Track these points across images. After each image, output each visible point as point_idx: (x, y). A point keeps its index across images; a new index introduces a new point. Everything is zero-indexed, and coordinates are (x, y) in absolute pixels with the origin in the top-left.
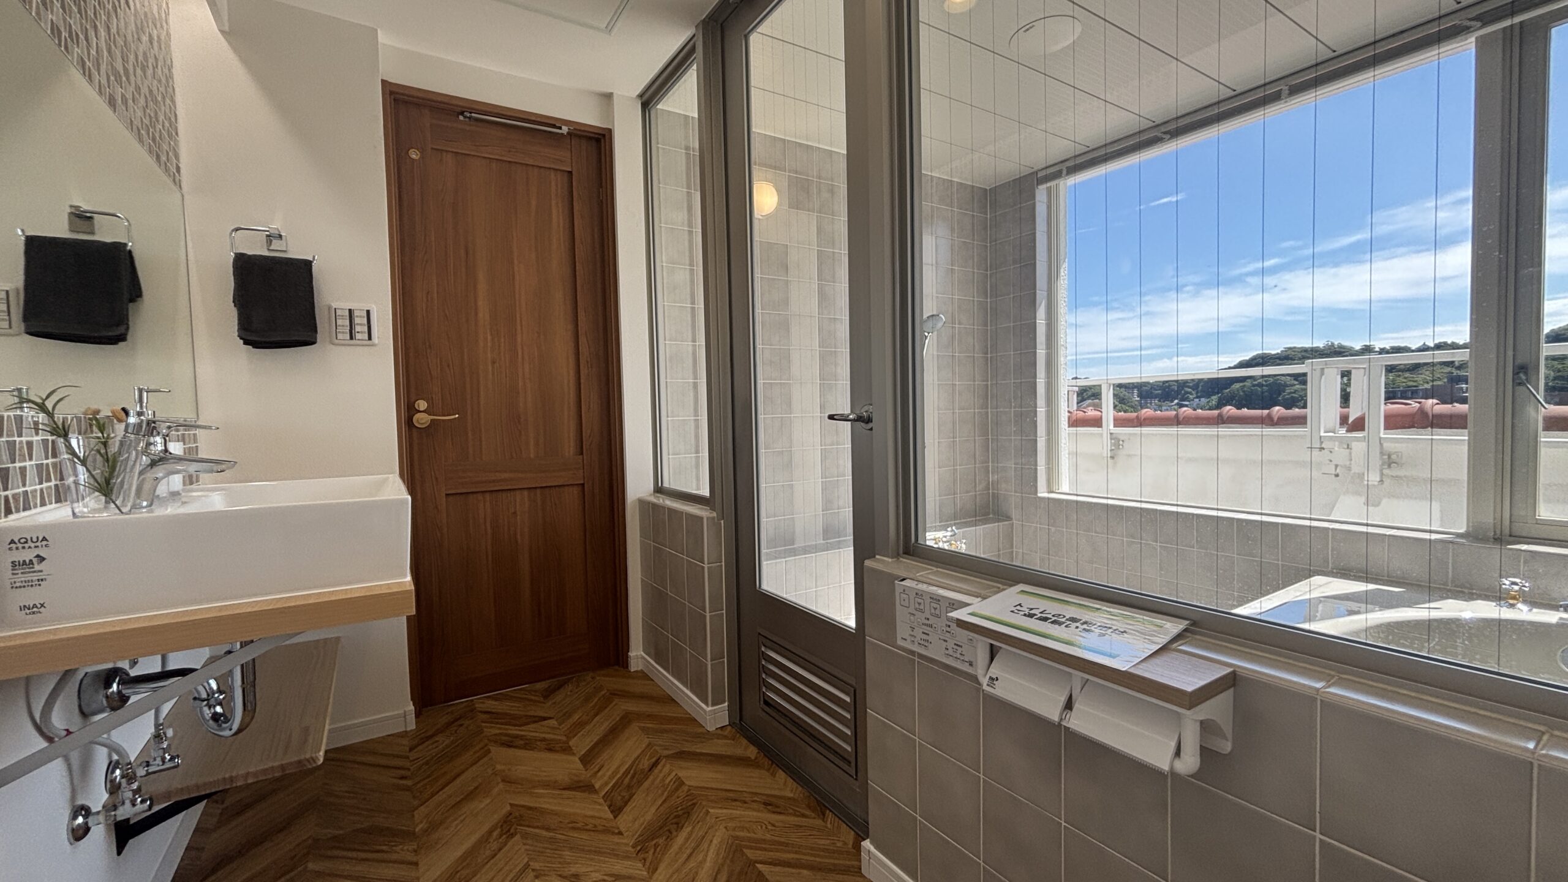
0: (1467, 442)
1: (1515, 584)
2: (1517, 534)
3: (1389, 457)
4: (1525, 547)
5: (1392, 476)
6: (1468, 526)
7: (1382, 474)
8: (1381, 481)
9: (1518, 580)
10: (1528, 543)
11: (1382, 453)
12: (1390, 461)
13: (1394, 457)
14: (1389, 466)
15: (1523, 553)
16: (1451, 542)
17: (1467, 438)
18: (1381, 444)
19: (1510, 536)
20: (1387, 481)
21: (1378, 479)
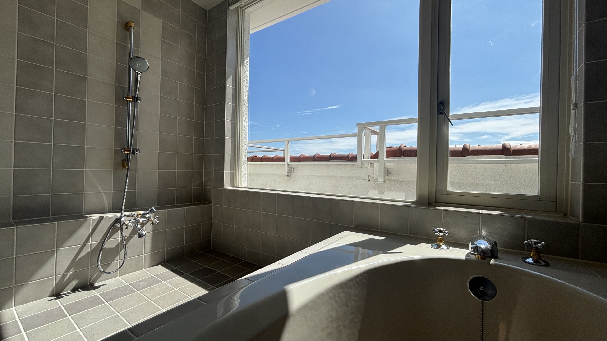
0: (416, 162)
1: (441, 231)
2: (439, 202)
3: (388, 170)
4: (443, 208)
5: (389, 180)
6: (417, 199)
7: (385, 179)
8: (384, 181)
9: (442, 229)
10: (444, 206)
11: (385, 168)
12: (388, 172)
13: (389, 170)
14: (388, 175)
15: (443, 211)
16: (410, 207)
17: (416, 160)
18: (385, 164)
19: (436, 202)
20: (387, 182)
21: (383, 181)
